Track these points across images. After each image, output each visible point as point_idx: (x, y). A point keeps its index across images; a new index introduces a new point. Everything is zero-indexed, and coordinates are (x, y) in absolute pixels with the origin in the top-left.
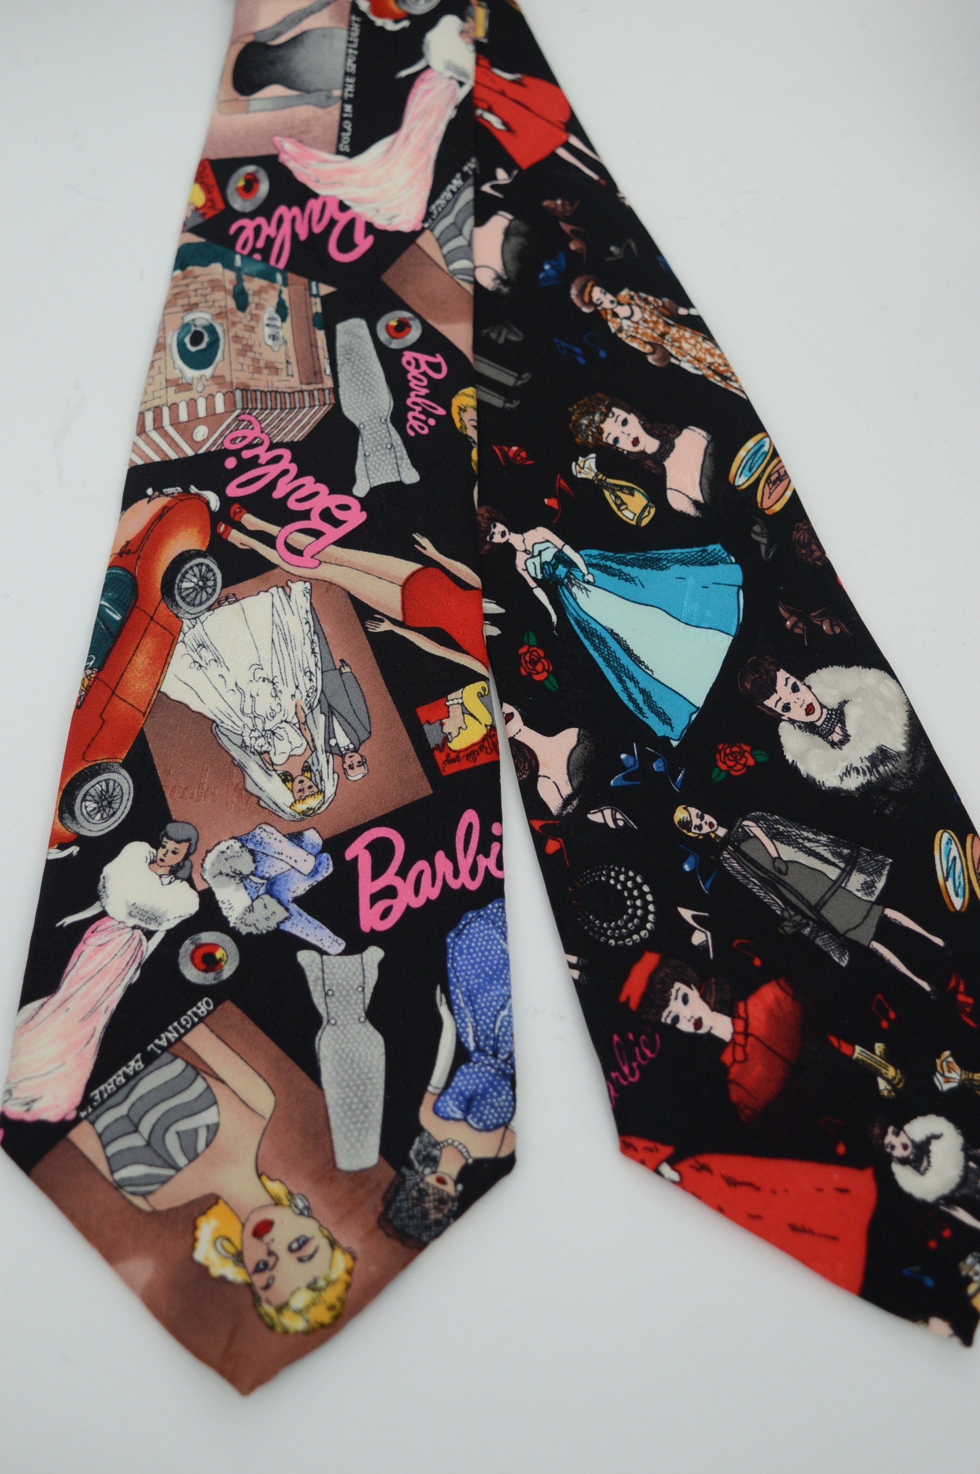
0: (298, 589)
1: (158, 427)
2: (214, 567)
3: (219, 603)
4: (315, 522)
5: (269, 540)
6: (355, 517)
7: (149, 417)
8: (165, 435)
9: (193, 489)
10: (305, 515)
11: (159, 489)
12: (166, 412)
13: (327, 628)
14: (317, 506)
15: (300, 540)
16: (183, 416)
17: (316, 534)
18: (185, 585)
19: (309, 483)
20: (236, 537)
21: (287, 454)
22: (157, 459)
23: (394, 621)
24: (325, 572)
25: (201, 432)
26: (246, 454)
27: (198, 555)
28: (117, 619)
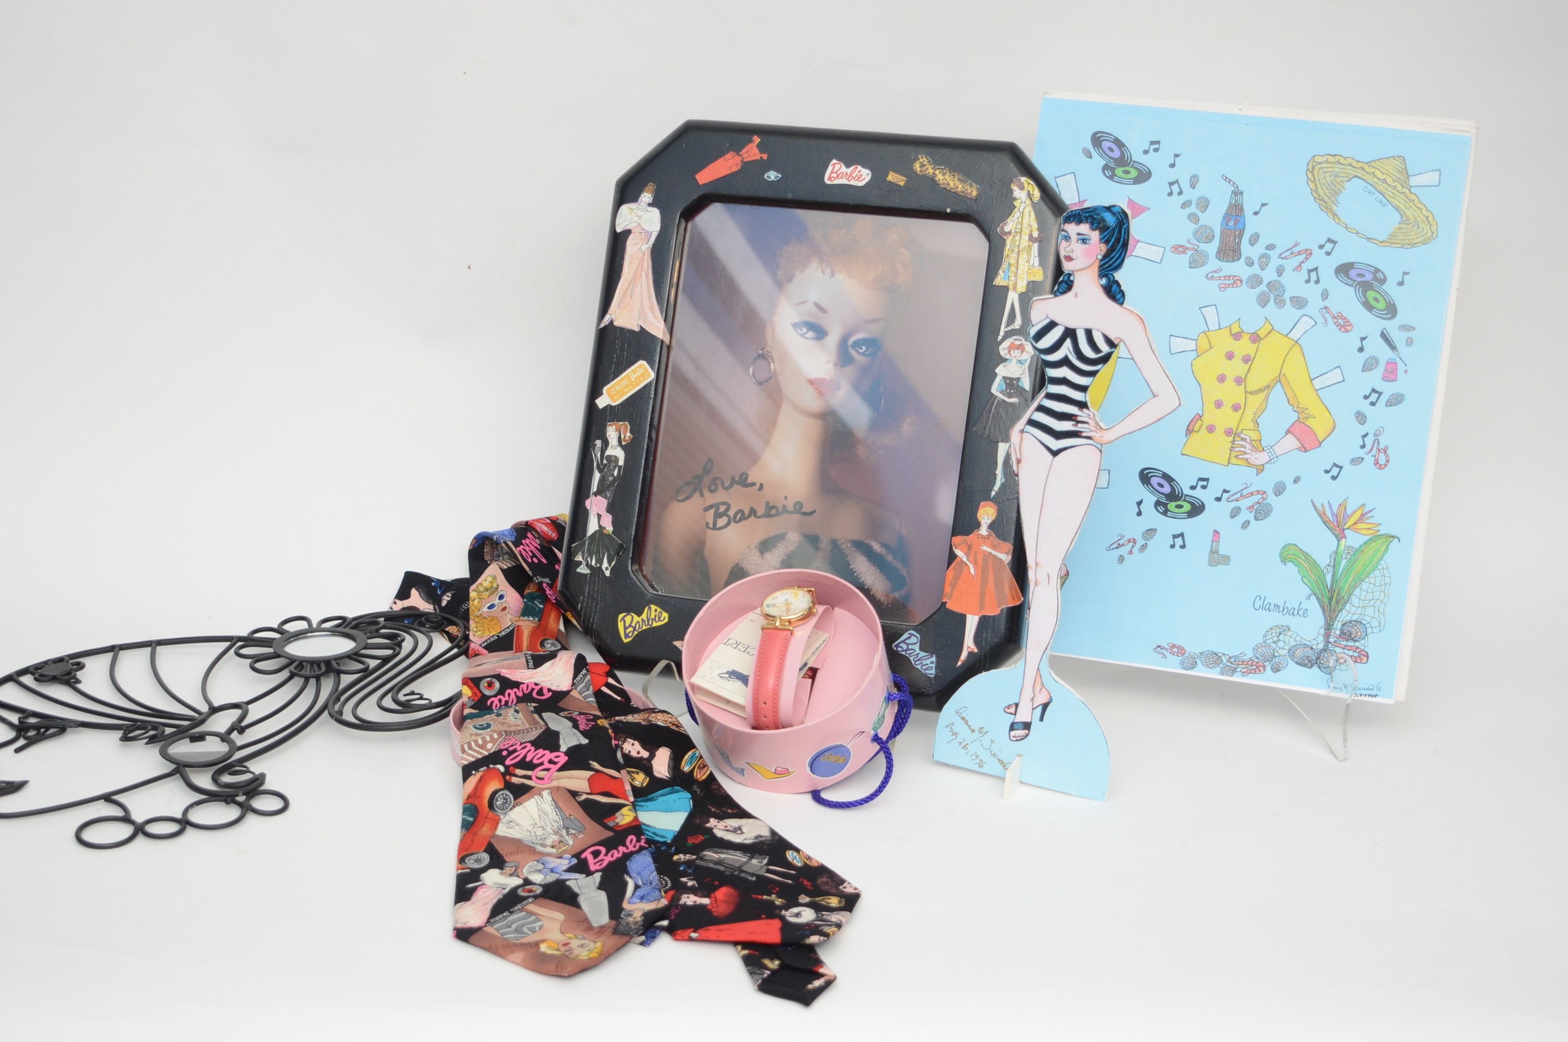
0: (545, 793)
1: (470, 748)
2: (509, 793)
3: (514, 807)
4: (547, 765)
5: (529, 778)
6: (563, 759)
7: (466, 747)
8: (475, 751)
9: (491, 766)
10: (542, 764)
11: (477, 770)
12: (473, 743)
13: (560, 805)
14: (545, 759)
15: (542, 774)
16: (480, 742)
17: (548, 770)
18: (498, 803)
19: (541, 752)
20: (515, 780)
21: (529, 745)
22: (473, 760)
23: (587, 794)
24: (555, 784)
25: (489, 746)
26: (511, 749)
27: (501, 790)
28: (472, 819)
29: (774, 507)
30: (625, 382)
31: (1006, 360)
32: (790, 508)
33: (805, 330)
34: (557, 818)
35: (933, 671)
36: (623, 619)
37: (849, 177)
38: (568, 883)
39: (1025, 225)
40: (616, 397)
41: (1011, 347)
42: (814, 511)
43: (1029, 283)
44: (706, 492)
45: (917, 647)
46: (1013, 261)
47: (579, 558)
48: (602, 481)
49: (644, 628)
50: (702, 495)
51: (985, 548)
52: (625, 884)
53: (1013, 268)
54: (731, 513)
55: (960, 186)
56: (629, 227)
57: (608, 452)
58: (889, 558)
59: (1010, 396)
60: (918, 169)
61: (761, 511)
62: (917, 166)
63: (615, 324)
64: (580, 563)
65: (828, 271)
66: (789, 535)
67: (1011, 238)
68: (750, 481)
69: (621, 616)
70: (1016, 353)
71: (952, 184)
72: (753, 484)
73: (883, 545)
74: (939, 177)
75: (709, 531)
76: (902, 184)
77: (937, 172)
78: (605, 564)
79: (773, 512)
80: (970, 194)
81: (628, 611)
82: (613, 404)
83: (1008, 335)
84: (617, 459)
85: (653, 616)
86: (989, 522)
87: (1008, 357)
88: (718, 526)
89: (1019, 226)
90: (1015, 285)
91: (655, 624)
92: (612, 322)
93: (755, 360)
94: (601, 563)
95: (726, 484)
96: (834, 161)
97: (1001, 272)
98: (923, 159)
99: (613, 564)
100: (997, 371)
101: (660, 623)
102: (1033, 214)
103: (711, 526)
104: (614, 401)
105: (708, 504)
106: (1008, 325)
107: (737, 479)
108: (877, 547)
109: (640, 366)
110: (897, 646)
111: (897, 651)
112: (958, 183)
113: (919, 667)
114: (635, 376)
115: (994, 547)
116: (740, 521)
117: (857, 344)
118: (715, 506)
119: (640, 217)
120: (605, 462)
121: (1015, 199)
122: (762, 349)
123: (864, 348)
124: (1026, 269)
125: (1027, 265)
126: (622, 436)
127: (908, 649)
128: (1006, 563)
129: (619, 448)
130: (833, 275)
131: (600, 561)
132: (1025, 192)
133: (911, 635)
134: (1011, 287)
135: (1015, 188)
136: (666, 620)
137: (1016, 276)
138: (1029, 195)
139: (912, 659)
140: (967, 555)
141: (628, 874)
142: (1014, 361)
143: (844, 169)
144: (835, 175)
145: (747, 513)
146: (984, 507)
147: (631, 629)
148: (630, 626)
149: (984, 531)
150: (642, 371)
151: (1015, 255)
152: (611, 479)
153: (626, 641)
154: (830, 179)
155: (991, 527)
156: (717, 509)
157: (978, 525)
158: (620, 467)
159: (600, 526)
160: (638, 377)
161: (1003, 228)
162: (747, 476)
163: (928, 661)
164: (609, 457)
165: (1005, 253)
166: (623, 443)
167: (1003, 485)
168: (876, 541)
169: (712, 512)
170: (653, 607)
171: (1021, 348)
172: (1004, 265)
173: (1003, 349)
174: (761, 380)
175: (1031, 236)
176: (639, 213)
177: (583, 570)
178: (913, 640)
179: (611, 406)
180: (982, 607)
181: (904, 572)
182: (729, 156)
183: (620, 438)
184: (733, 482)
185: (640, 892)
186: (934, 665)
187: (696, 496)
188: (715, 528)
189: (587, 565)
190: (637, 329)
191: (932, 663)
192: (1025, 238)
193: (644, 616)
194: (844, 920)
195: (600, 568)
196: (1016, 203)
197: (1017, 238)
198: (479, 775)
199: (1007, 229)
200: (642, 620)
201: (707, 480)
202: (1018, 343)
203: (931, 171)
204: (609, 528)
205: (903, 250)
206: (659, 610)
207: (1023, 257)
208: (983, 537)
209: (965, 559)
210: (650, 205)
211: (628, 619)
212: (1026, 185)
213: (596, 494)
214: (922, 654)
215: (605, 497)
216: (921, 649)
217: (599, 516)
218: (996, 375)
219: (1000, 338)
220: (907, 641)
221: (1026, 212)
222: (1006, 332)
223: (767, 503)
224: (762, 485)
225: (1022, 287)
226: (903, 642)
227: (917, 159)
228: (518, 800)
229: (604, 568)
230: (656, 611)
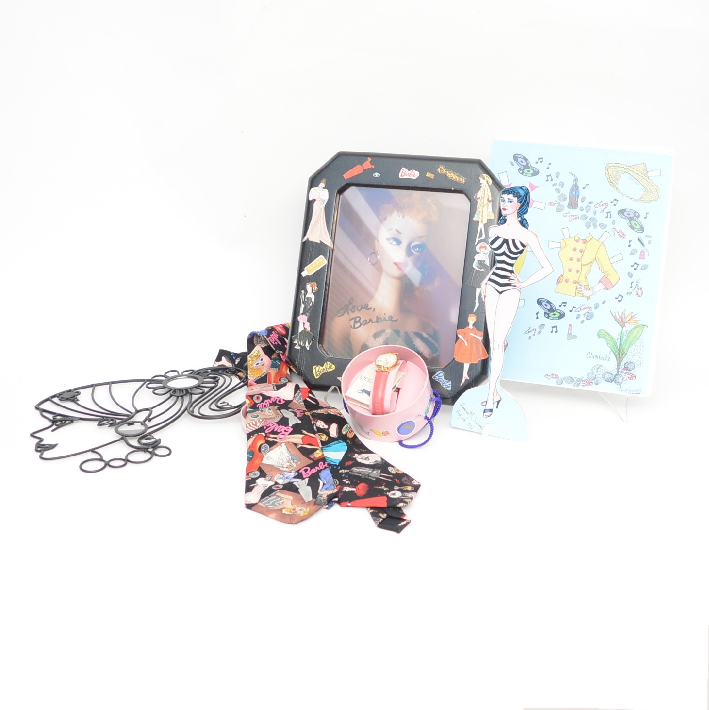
0: (283, 445)
1: (250, 426)
2: (267, 445)
3: (270, 451)
4: (283, 432)
5: (276, 438)
6: (291, 430)
7: (248, 425)
8: (252, 427)
9: (259, 433)
10: (281, 432)
11: (253, 435)
12: (251, 424)
13: (290, 450)
14: (283, 430)
15: (281, 436)
16: (254, 423)
17: (284, 434)
18: (263, 449)
19: (281, 426)
20: (270, 439)
21: (275, 424)
22: (251, 431)
23: (301, 444)
24: (287, 440)
25: (258, 425)
26: (268, 426)
27: (263, 444)
28: (251, 457)
29: (380, 318)
30: (314, 265)
31: (479, 253)
32: (387, 319)
33: (392, 241)
34: (288, 455)
35: (450, 388)
36: (315, 368)
37: (410, 175)
38: (294, 483)
39: (486, 195)
40: (310, 272)
41: (481, 247)
42: (397, 320)
43: (488, 219)
44: (350, 312)
45: (443, 378)
46: (481, 210)
47: (295, 342)
48: (305, 308)
49: (325, 372)
50: (348, 314)
51: (471, 334)
52: (319, 483)
53: (481, 213)
54: (361, 321)
55: (458, 178)
56: (314, 198)
57: (307, 296)
58: (430, 339)
59: (481, 268)
60: (440, 171)
61: (374, 320)
62: (439, 170)
63: (310, 240)
64: (296, 344)
65: (401, 216)
66: (387, 330)
67: (480, 200)
68: (369, 307)
69: (314, 367)
70: (483, 250)
71: (454, 177)
72: (371, 309)
73: (428, 334)
74: (449, 174)
75: (352, 329)
76: (433, 177)
77: (448, 172)
78: (307, 344)
79: (380, 320)
80: (462, 182)
81: (317, 365)
82: (309, 275)
83: (479, 242)
84: (311, 299)
85: (328, 367)
86: (473, 323)
87: (479, 251)
88: (356, 327)
89: (483, 195)
90: (482, 220)
91: (329, 370)
92: (308, 239)
93: (371, 254)
94: (305, 344)
95: (359, 309)
96: (403, 168)
97: (476, 215)
98: (442, 167)
99: (310, 344)
100: (475, 257)
101: (331, 370)
102: (489, 190)
103: (353, 327)
104: (309, 273)
105: (351, 318)
106: (479, 238)
107: (364, 306)
108: (425, 335)
109: (321, 258)
110: (434, 377)
111: (434, 380)
112: (456, 177)
113: (444, 386)
114: (319, 262)
115: (475, 334)
116: (365, 324)
117: (414, 247)
118: (355, 318)
119: (319, 194)
120: (306, 300)
121: (481, 184)
122: (374, 250)
123: (418, 249)
124: (487, 213)
125: (487, 212)
126: (313, 289)
127: (439, 379)
128: (481, 340)
129: (312, 294)
130: (403, 217)
131: (305, 343)
132: (485, 181)
133: (440, 372)
134: (480, 222)
135: (481, 178)
136: (334, 368)
137: (482, 217)
138: (487, 182)
139: (441, 383)
140: (464, 337)
141: (320, 479)
142: (482, 253)
143: (407, 172)
144: (403, 174)
145: (368, 321)
146: (471, 316)
147: (319, 373)
148: (318, 371)
149: (471, 327)
150: (322, 260)
151: (482, 207)
152: (309, 307)
153: (316, 378)
154: (401, 176)
155: (474, 325)
156: (355, 320)
157: (468, 324)
158: (313, 302)
159: (304, 328)
160: (320, 263)
161: (476, 196)
162: (368, 305)
163: (448, 384)
164: (308, 298)
165: (477, 207)
166: (314, 292)
167: (478, 307)
168: (424, 332)
169: (353, 321)
170: (328, 363)
171: (485, 247)
172: (477, 212)
173: (477, 248)
174: (373, 263)
175: (488, 199)
176: (319, 192)
177: (297, 347)
178: (441, 374)
179: (308, 276)
180: (471, 360)
181: (436, 345)
182: (357, 166)
183: (312, 289)
184: (362, 308)
185: (325, 486)
186: (450, 385)
187: (346, 313)
188: (354, 328)
189: (299, 345)
190: (319, 242)
191: (450, 384)
192: (486, 200)
193: (324, 367)
194: (414, 496)
195: (305, 346)
196: (481, 185)
197: (483, 200)
198: (254, 437)
199: (478, 196)
200: (324, 369)
201: (350, 307)
202: (484, 245)
203: (445, 172)
204: (309, 329)
205: (434, 206)
206: (331, 364)
207: (485, 208)
208: (470, 329)
209: (463, 339)
210: (324, 188)
211: (317, 368)
212: (486, 177)
213: (302, 314)
214: (445, 381)
215: (307, 315)
216: (445, 379)
217: (304, 324)
218: (474, 259)
219: (476, 243)
220: (439, 375)
221: (486, 190)
222: (479, 241)
223: (377, 316)
224: (374, 309)
225: (485, 222)
226: (437, 375)
227: (438, 167)
228: (271, 448)
229: (306, 346)
230: (329, 364)
